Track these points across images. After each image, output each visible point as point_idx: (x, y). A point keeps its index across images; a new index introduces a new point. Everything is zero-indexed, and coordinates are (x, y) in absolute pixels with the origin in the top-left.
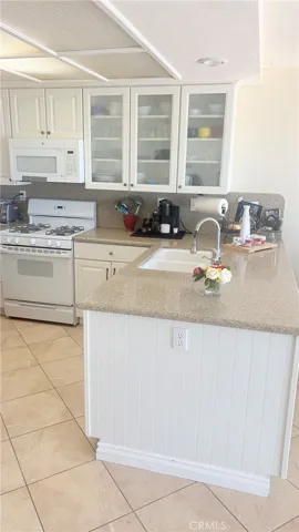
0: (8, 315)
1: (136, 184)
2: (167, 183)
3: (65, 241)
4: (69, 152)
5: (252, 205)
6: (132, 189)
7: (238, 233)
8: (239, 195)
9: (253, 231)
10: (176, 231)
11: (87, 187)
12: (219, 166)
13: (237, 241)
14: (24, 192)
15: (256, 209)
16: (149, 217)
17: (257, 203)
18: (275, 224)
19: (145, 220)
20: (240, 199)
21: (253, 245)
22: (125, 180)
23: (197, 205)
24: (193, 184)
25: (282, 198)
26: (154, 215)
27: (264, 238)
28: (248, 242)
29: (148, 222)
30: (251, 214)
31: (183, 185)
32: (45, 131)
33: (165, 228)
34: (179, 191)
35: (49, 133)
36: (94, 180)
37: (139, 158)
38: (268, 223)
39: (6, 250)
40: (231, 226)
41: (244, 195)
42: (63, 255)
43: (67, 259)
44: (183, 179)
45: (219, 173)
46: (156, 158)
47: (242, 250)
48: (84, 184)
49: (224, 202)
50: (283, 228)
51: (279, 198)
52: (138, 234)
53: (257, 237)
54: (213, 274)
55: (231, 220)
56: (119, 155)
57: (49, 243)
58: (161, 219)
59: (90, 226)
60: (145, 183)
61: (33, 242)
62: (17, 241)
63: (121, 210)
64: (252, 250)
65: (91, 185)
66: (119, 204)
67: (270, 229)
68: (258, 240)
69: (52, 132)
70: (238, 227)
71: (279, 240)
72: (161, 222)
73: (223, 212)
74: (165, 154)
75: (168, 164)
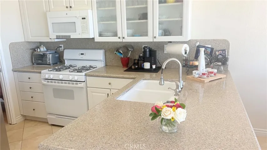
0: (50, 123)
1: (126, 37)
2: (147, 35)
3: (80, 76)
4: (83, 19)
5: (206, 48)
6: (124, 41)
7: (196, 67)
8: (197, 41)
9: (207, 66)
10: (154, 67)
11: (96, 40)
12: (181, 22)
13: (196, 73)
14: (62, 46)
15: (209, 50)
16: (137, 58)
17: (210, 46)
18: (224, 61)
19: (135, 60)
20: (198, 44)
21: (208, 76)
22: (119, 34)
23: (169, 49)
24: (165, 35)
25: (228, 42)
26: (140, 57)
27: (215, 71)
28: (204, 74)
29: (136, 61)
30: (205, 54)
31: (157, 36)
32: (69, 6)
33: (147, 65)
34: (155, 40)
35: (71, 7)
36: (100, 35)
37: (128, 20)
38: (218, 60)
39: (45, 83)
40: (191, 63)
41: (200, 41)
42: (80, 85)
43: (82, 88)
44: (157, 32)
45: (182, 27)
46: (140, 19)
47: (200, 80)
48: (93, 38)
49: (186, 47)
50: (229, 63)
51: (226, 42)
52: (130, 70)
53: (210, 70)
54: (167, 113)
55: (191, 58)
56: (114, 18)
57: (71, 78)
58: (144, 59)
59: (100, 65)
60: (133, 36)
61: (61, 77)
62: (52, 77)
63: (118, 54)
64: (207, 80)
65: (98, 39)
66: (118, 51)
67: (220, 64)
68: (212, 73)
69: (73, 6)
70: (196, 63)
71: (226, 71)
72: (144, 62)
73: (186, 53)
74: (144, 16)
75: (147, 22)
